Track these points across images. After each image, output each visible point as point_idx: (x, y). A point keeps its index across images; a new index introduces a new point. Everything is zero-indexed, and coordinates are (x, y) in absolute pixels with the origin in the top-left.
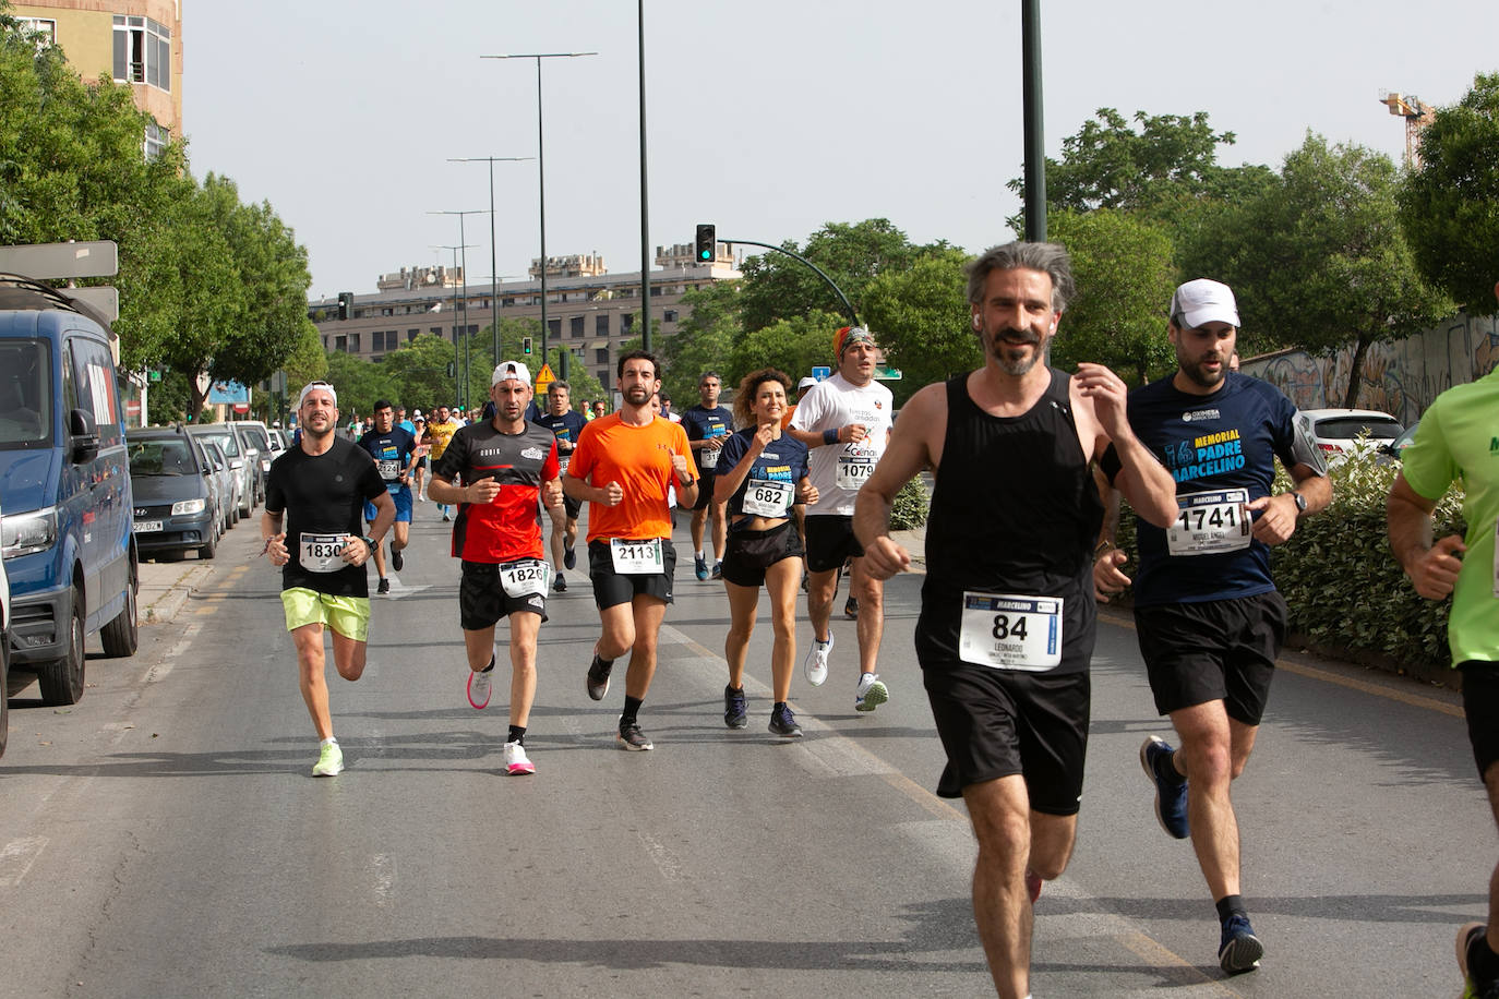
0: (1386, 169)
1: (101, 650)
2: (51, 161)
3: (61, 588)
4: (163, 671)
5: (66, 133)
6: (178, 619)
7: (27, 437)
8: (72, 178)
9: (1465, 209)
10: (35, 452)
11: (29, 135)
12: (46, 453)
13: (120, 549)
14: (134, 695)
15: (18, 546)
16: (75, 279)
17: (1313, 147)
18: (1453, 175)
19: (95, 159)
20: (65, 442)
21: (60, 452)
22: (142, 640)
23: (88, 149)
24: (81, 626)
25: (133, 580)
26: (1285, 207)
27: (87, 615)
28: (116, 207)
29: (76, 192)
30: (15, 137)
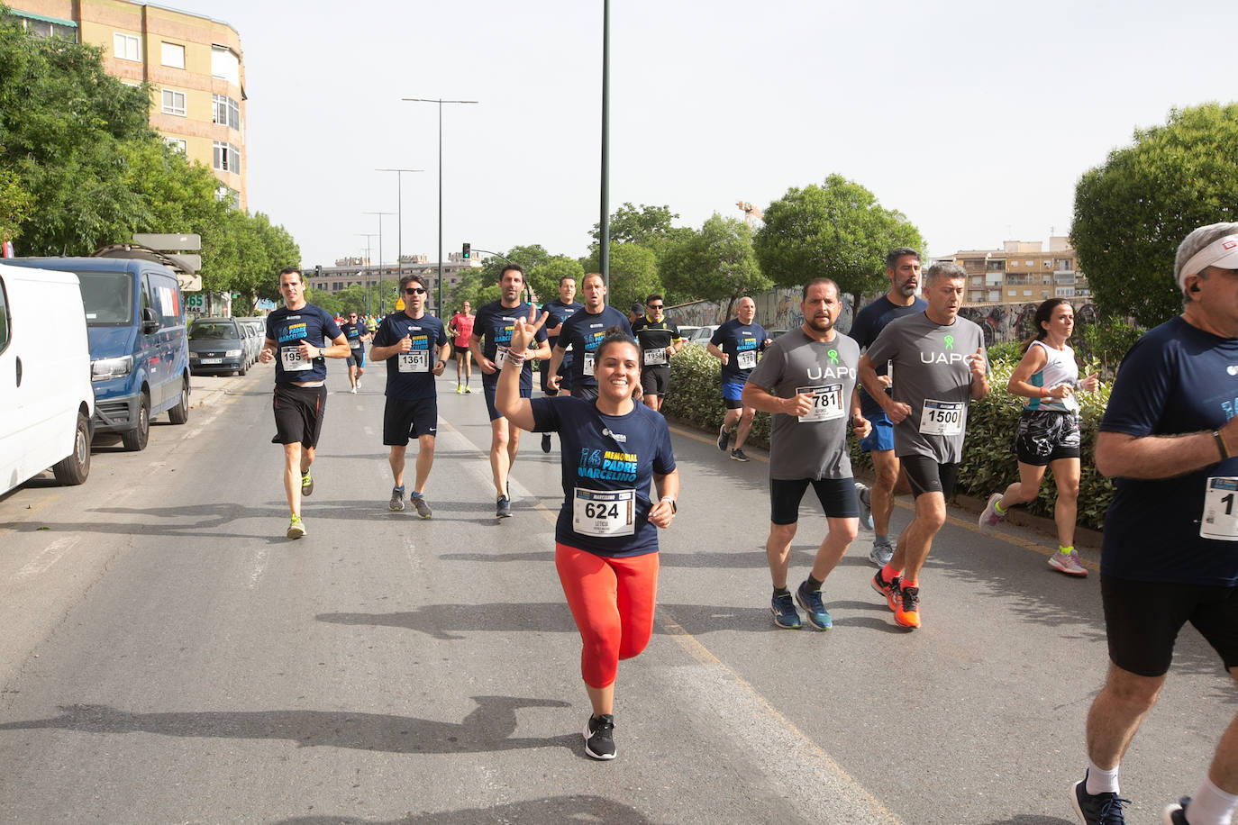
0: (745, 228)
1: (169, 421)
2: (169, 196)
3: (133, 395)
4: (195, 433)
5: (177, 185)
6: (216, 405)
7: (119, 320)
8: (179, 206)
9: (782, 243)
10: (123, 328)
11: (158, 185)
12: (126, 330)
13: (180, 374)
14: (175, 446)
15: (110, 374)
16: (181, 251)
17: (716, 218)
18: (777, 229)
19: (190, 198)
20: (140, 324)
21: (136, 329)
22: (190, 417)
23: (187, 193)
24: (147, 413)
25: (186, 387)
26: (703, 242)
27: (152, 406)
28: (202, 220)
29: (181, 212)
30: (151, 185)
